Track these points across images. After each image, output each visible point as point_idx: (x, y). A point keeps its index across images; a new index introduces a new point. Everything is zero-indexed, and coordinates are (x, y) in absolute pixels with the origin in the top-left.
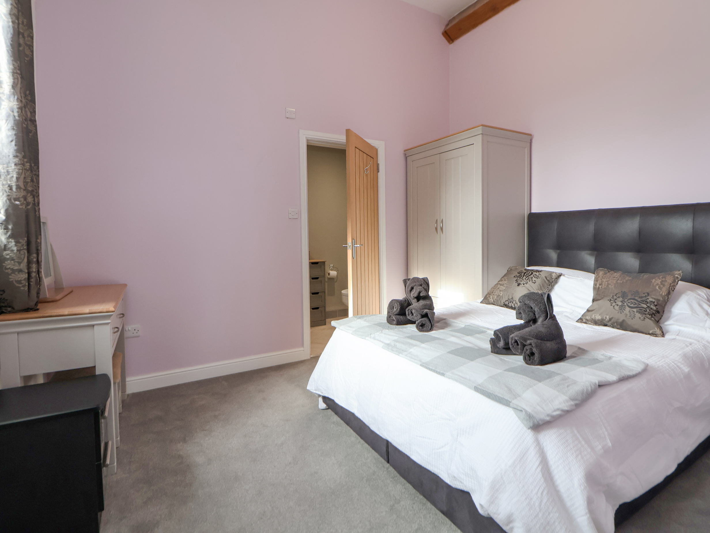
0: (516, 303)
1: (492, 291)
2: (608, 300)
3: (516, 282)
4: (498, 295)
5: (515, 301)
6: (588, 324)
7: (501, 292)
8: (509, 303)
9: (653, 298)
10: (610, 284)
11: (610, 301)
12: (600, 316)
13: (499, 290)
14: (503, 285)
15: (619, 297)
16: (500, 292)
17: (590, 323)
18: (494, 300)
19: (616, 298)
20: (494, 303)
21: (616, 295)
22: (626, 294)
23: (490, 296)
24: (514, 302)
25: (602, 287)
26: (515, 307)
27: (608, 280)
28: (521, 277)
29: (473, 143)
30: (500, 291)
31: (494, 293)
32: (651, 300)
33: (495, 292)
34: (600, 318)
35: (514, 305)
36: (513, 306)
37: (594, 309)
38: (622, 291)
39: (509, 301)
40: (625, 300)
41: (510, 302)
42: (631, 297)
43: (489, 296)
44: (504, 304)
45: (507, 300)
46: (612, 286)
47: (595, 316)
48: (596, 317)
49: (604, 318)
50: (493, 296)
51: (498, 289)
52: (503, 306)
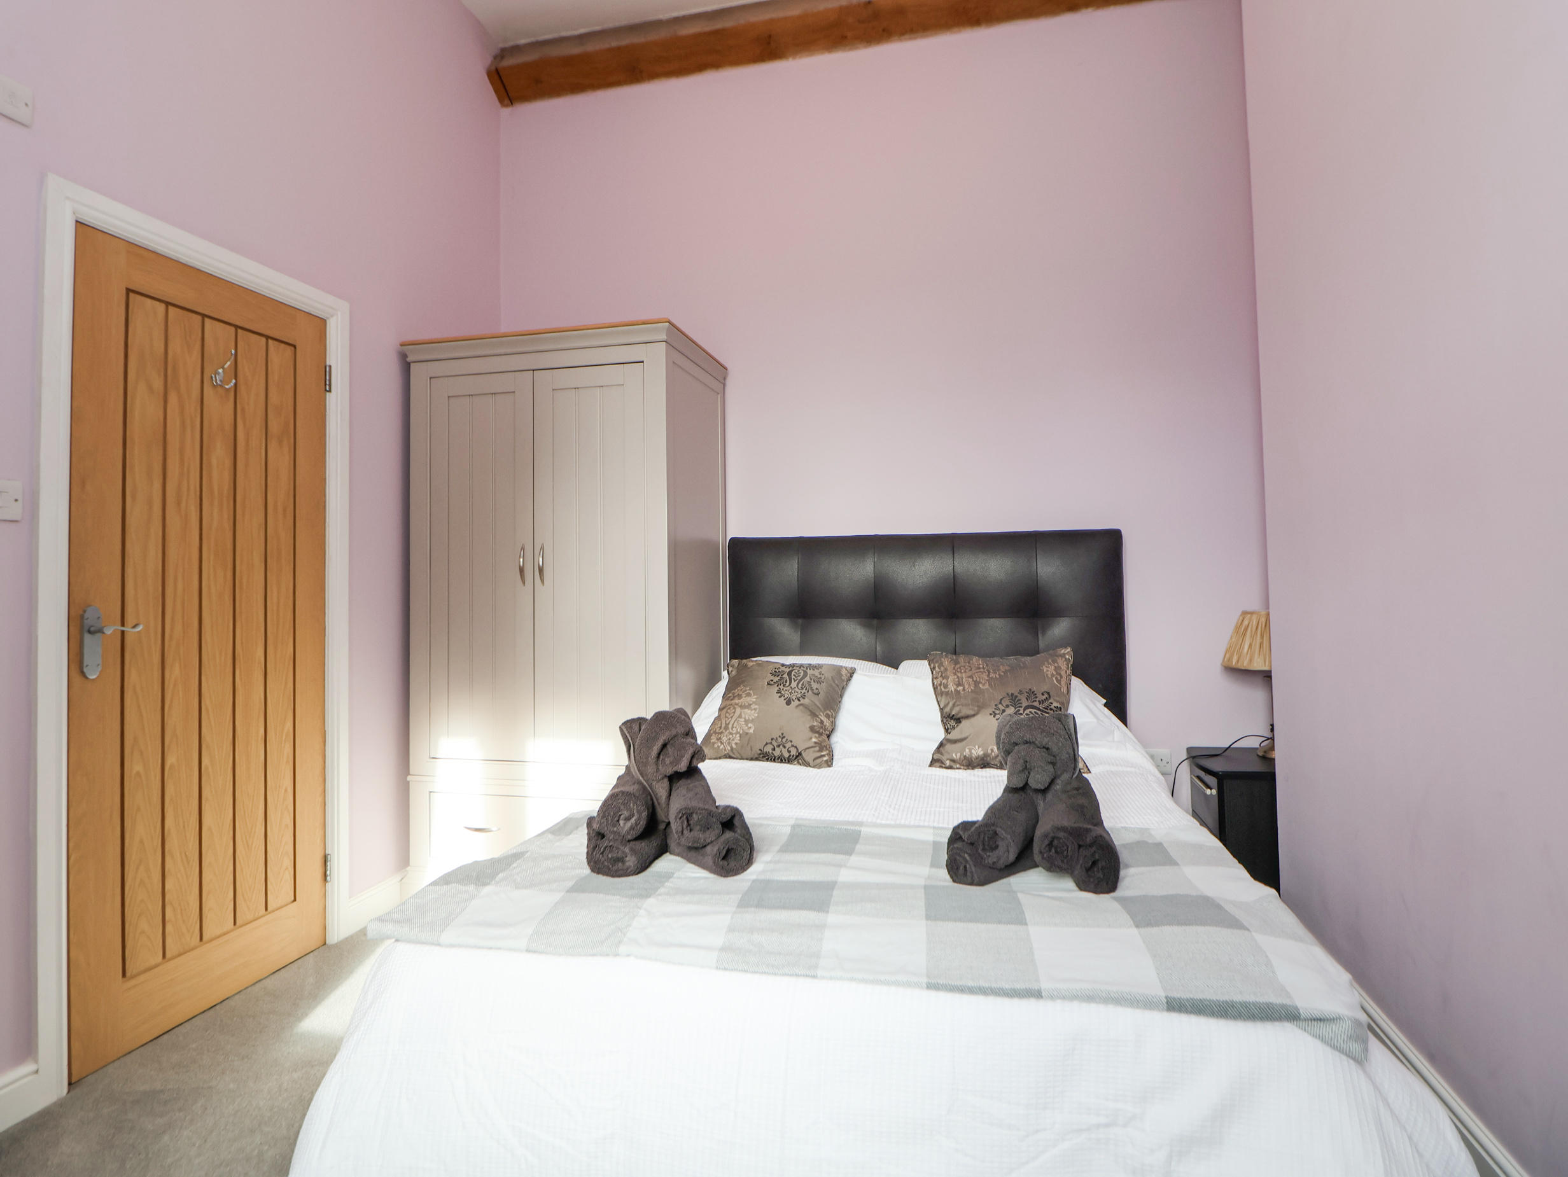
0: (793, 746)
1: (723, 726)
2: (991, 714)
3: (780, 697)
4: (741, 732)
5: (791, 741)
6: (954, 769)
7: (750, 725)
8: (774, 749)
9: (1057, 702)
10: (980, 682)
11: (994, 717)
12: (980, 749)
13: (743, 720)
14: (748, 706)
15: (1007, 706)
16: (747, 725)
17: (958, 766)
18: (734, 746)
19: (1003, 708)
20: (734, 754)
21: (1000, 703)
22: (1017, 699)
23: (720, 738)
24: (788, 745)
25: (964, 690)
26: (790, 756)
27: (970, 674)
28: (787, 684)
29: (641, 360)
30: (747, 722)
31: (731, 731)
32: (1055, 704)
33: (732, 727)
34: (982, 752)
35: (789, 752)
36: (786, 755)
37: (963, 736)
38: (1008, 694)
39: (775, 744)
40: (1019, 710)
41: (779, 746)
42: (1027, 704)
43: (718, 739)
44: (760, 754)
45: (769, 741)
46: (984, 685)
47: (970, 750)
48: (973, 751)
49: (989, 752)
50: (731, 736)
51: (740, 716)
52: (757, 759)
